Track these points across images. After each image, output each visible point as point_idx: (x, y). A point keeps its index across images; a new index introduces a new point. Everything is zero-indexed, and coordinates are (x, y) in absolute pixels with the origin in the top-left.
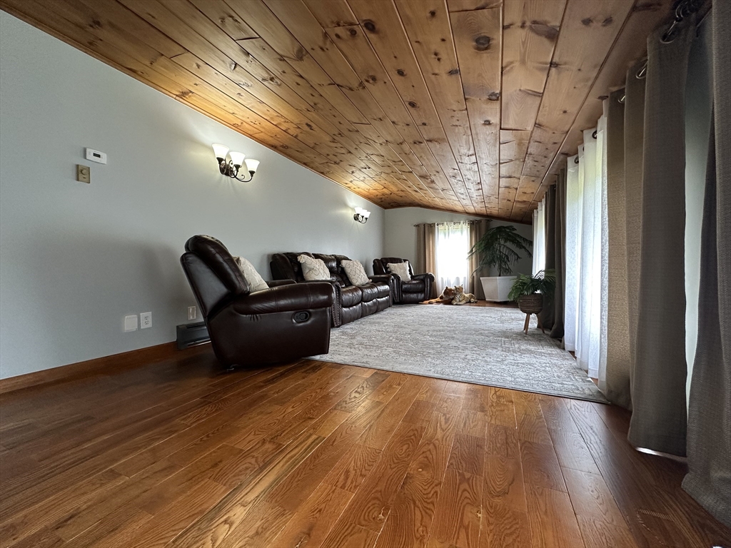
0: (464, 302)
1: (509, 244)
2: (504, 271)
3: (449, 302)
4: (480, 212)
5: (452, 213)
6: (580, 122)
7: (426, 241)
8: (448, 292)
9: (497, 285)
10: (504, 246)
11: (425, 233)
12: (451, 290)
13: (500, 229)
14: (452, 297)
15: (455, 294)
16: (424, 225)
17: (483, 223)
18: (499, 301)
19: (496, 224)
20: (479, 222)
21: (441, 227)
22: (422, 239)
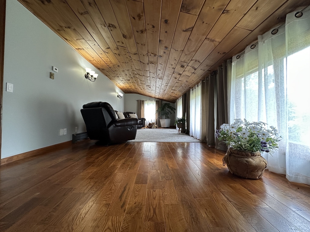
0: (155, 128)
1: (169, 109)
2: (167, 117)
3: (151, 128)
4: (160, 98)
5: (150, 98)
6: (195, 82)
7: (141, 106)
8: (150, 124)
9: (165, 122)
10: (167, 110)
11: (140, 103)
12: (151, 124)
13: (166, 104)
14: (151, 126)
15: (152, 125)
16: (140, 101)
17: (160, 102)
18: (166, 127)
19: (164, 102)
20: (159, 101)
21: (146, 102)
22: (139, 106)
